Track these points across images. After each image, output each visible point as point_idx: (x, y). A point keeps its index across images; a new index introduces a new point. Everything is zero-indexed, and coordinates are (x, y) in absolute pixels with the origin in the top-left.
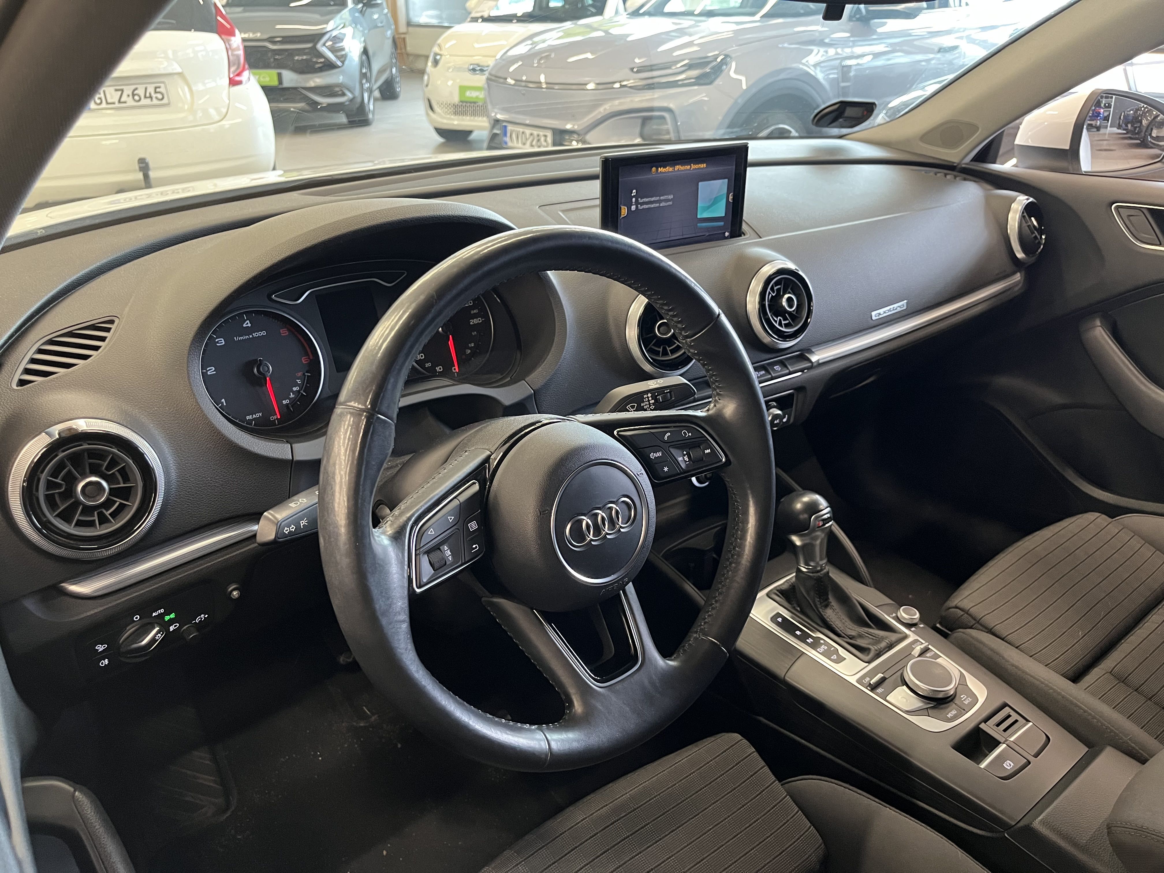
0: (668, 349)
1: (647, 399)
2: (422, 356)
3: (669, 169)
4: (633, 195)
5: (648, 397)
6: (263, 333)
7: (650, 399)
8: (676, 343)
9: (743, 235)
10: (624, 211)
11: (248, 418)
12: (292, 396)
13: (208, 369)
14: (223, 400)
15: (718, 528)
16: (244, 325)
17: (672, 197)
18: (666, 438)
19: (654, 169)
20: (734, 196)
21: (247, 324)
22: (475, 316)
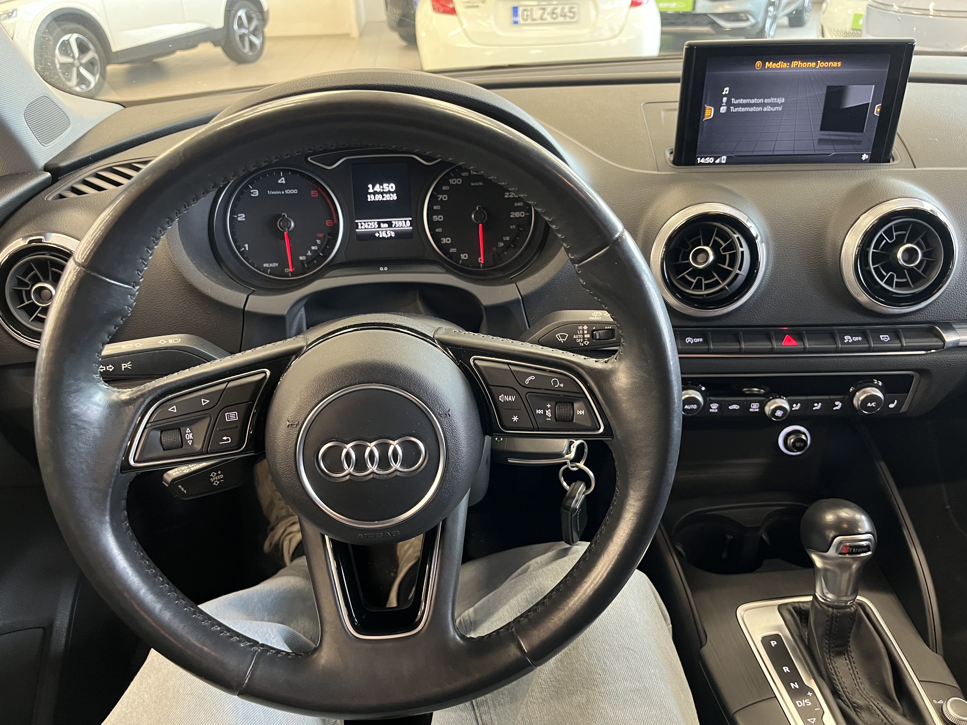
0: (704, 282)
1: (581, 332)
2: (448, 240)
3: (782, 65)
4: (724, 93)
5: (583, 330)
6: (295, 191)
7: (586, 332)
8: (714, 277)
9: (891, 160)
10: (709, 112)
11: (266, 265)
12: (309, 253)
13: (239, 215)
14: (246, 245)
15: (784, 508)
16: (279, 182)
17: (783, 101)
18: (527, 381)
19: (759, 63)
20: (882, 108)
21: (282, 181)
22: (519, 209)
